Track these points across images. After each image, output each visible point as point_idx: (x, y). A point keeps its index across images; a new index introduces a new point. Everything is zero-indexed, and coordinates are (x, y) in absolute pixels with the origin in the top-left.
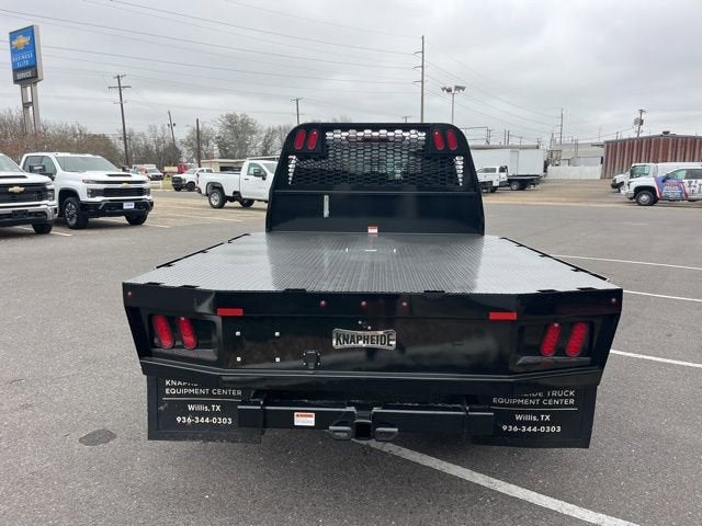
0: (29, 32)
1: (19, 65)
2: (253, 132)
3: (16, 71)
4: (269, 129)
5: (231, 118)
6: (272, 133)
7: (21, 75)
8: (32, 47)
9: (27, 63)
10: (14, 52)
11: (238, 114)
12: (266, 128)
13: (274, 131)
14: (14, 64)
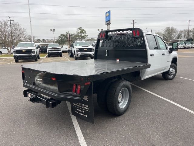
0: (109, 12)
1: (107, 20)
2: (175, 32)
3: (106, 22)
4: (180, 31)
5: (168, 29)
6: (181, 32)
7: (107, 23)
8: (109, 16)
9: (108, 20)
10: (106, 17)
11: (170, 27)
12: (179, 31)
13: (182, 31)
14: (106, 20)
